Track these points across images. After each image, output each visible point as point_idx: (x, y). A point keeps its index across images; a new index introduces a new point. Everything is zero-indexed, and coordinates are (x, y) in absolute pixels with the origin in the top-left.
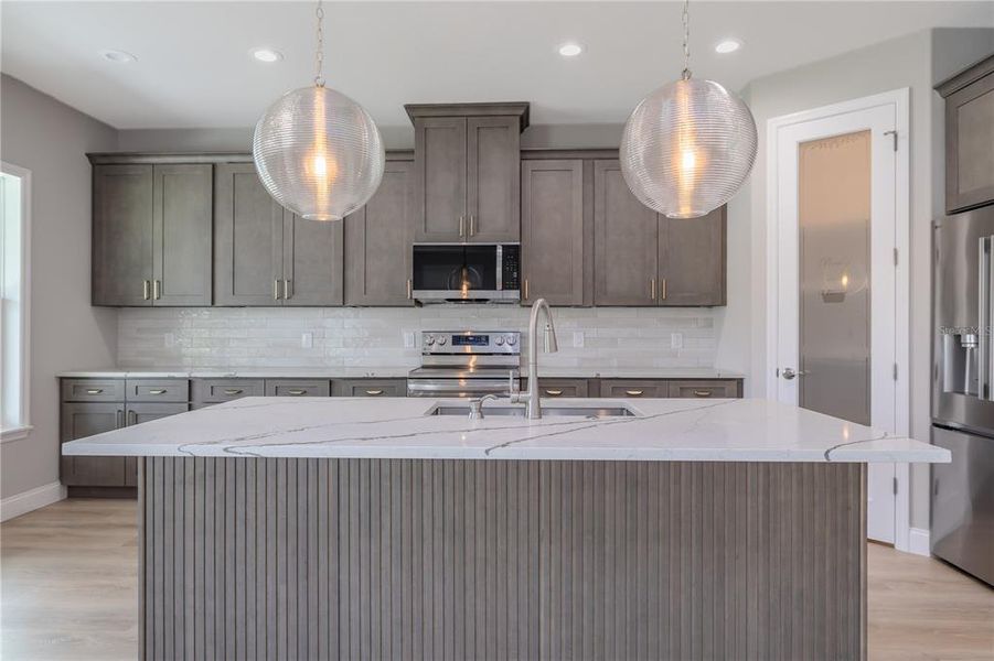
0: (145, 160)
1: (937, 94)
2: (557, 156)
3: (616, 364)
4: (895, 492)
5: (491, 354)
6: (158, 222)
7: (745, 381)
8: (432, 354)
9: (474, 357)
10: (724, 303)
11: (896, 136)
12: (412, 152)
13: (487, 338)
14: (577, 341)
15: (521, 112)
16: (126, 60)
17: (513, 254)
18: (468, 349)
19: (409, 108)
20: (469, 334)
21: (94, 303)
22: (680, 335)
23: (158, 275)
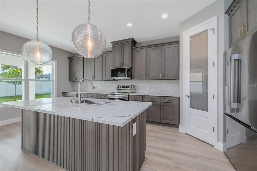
0: (75, 57)
1: (226, 15)
2: (139, 48)
3: (155, 92)
4: (214, 131)
5: (129, 90)
6: (77, 66)
7: (180, 98)
11: (214, 30)
12: (112, 51)
13: (128, 87)
14: (147, 87)
15: (131, 40)
16: (63, 41)
19: (112, 42)
21: (69, 81)
22: (171, 86)
23: (76, 76)
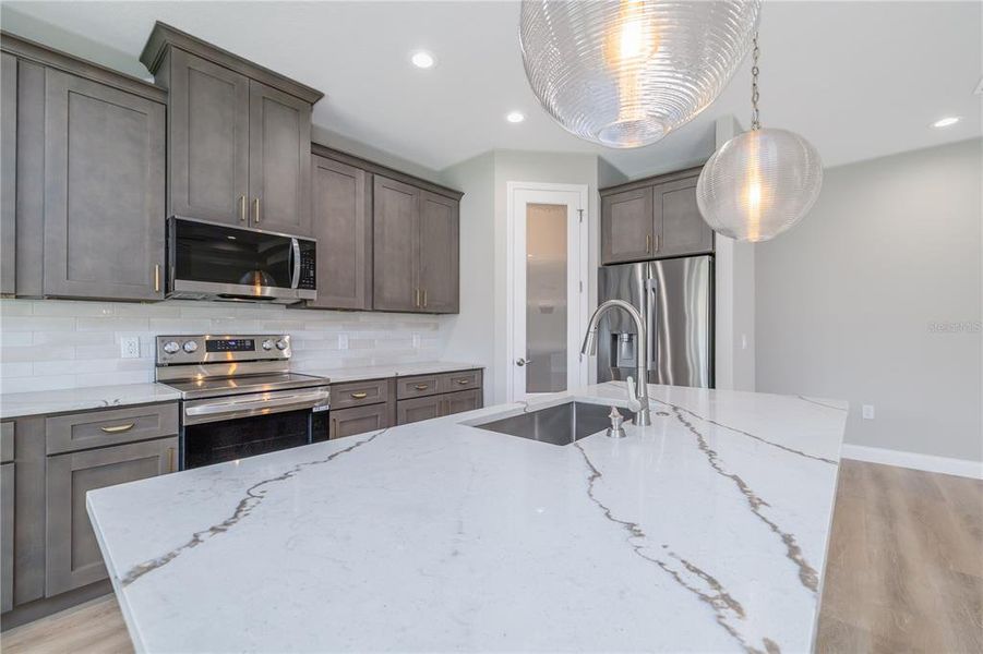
2: (340, 158)
3: (373, 363)
5: (255, 361)
7: (485, 371)
8: (170, 365)
9: (234, 365)
10: (456, 311)
11: (581, 213)
13: (252, 342)
14: (342, 343)
15: (313, 101)
17: (309, 250)
18: (230, 356)
20: (228, 338)
